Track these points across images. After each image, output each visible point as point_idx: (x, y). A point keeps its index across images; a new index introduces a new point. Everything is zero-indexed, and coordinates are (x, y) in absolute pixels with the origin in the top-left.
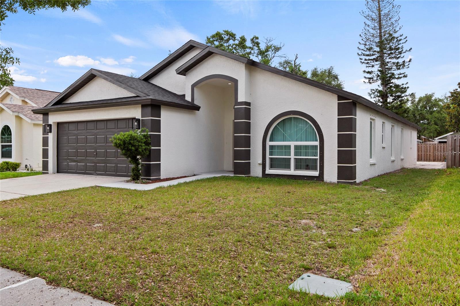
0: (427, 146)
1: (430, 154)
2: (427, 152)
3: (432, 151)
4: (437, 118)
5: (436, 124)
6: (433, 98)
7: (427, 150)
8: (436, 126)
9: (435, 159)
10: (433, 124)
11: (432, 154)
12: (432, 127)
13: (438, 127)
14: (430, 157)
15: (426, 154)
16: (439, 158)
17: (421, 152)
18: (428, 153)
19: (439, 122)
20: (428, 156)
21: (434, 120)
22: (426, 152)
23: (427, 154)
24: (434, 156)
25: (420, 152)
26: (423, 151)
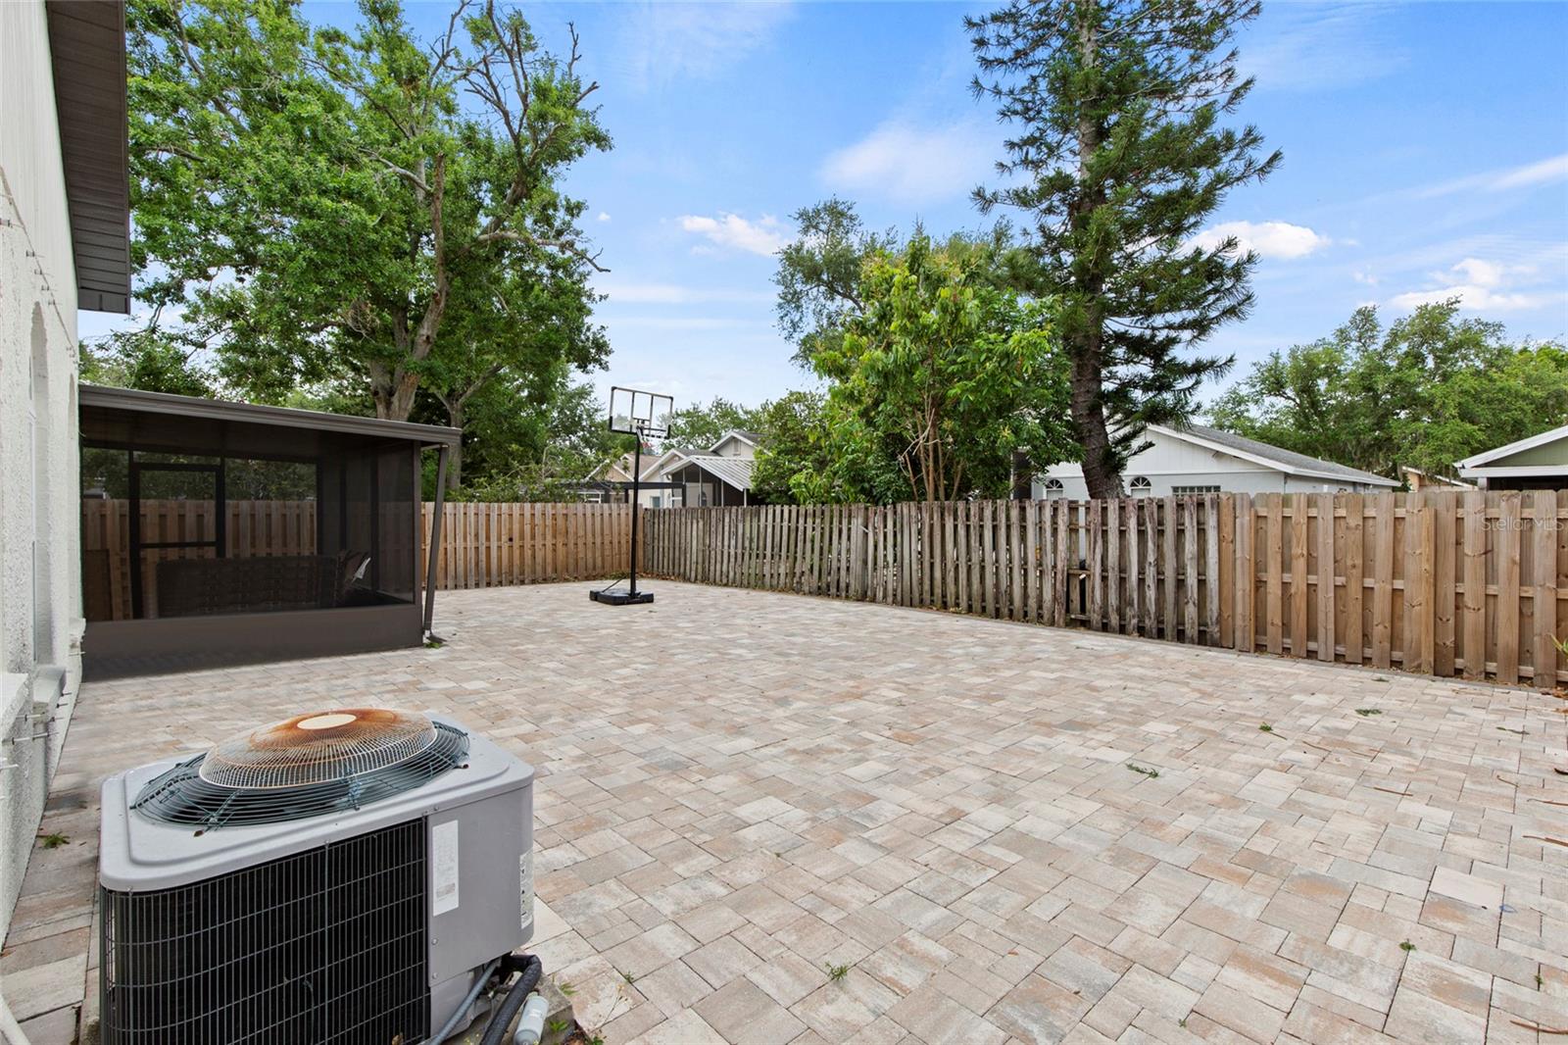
0: (1370, 512)
1: (1396, 593)
2: (1366, 570)
3: (1417, 564)
4: (1473, 392)
5: (1466, 416)
6: (1456, 320)
7: (1366, 550)
8: (1469, 426)
9: (1450, 641)
10: (1454, 417)
11: (1417, 593)
12: (1448, 430)
13: (1476, 427)
14: (1395, 617)
15: (1355, 591)
16: (1507, 636)
17: (1311, 568)
18: (1380, 584)
19: (1481, 411)
20: (1380, 606)
21: (1460, 404)
22: (1357, 572)
23: (1367, 591)
24: (1448, 611)
25: (1300, 565)
26: (1326, 563)
